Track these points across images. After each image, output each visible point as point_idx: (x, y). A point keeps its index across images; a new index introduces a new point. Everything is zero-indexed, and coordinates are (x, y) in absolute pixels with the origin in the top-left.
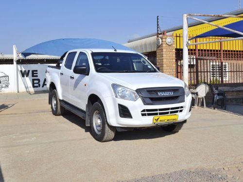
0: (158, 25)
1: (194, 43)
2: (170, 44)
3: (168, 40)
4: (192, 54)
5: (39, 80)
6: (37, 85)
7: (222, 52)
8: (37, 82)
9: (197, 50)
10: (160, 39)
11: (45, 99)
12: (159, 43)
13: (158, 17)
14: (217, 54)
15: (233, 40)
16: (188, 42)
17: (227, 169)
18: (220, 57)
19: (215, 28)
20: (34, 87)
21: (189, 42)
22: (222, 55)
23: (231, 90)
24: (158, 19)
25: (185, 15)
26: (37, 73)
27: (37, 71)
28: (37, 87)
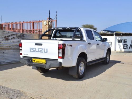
8: (126, 46)
20: (124, 49)
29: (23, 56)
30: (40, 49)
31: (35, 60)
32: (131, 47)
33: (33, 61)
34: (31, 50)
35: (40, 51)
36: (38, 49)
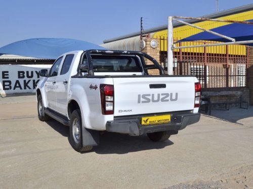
0: (141, 27)
1: (178, 47)
2: (154, 47)
3: (153, 43)
4: (176, 57)
5: (10, 82)
6: (8, 87)
7: (206, 56)
8: (8, 83)
9: (181, 54)
10: (144, 42)
11: (18, 103)
12: (143, 46)
13: (141, 18)
14: (201, 58)
15: (222, 45)
16: (172, 46)
17: (225, 182)
18: (204, 61)
19: (202, 31)
20: (4, 89)
21: (175, 46)
22: (206, 59)
23: (214, 95)
24: (141, 21)
25: (170, 18)
26: (8, 75)
27: (7, 72)
28: (8, 89)
29: (115, 117)
30: (162, 94)
31: (147, 120)
32: (18, 85)
33: (143, 123)
34: (142, 99)
35: (163, 100)
36: (159, 95)
